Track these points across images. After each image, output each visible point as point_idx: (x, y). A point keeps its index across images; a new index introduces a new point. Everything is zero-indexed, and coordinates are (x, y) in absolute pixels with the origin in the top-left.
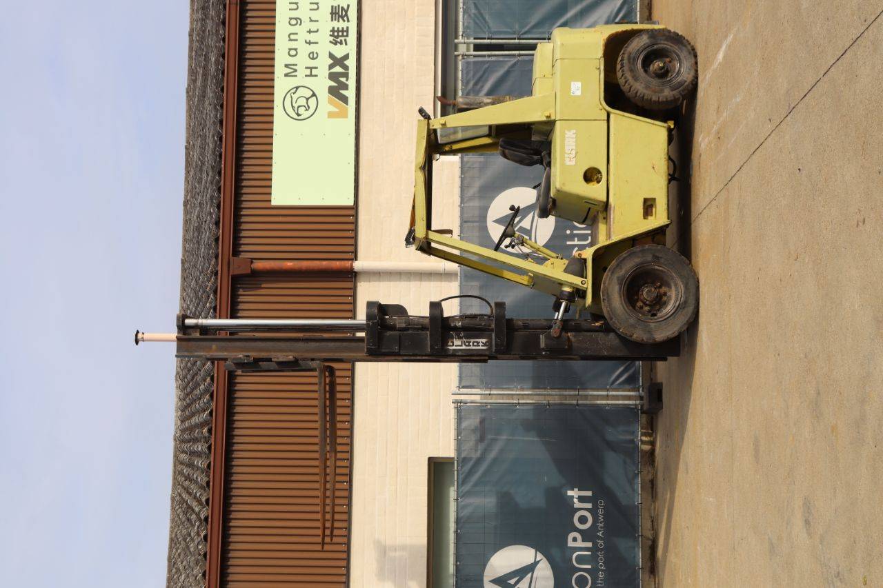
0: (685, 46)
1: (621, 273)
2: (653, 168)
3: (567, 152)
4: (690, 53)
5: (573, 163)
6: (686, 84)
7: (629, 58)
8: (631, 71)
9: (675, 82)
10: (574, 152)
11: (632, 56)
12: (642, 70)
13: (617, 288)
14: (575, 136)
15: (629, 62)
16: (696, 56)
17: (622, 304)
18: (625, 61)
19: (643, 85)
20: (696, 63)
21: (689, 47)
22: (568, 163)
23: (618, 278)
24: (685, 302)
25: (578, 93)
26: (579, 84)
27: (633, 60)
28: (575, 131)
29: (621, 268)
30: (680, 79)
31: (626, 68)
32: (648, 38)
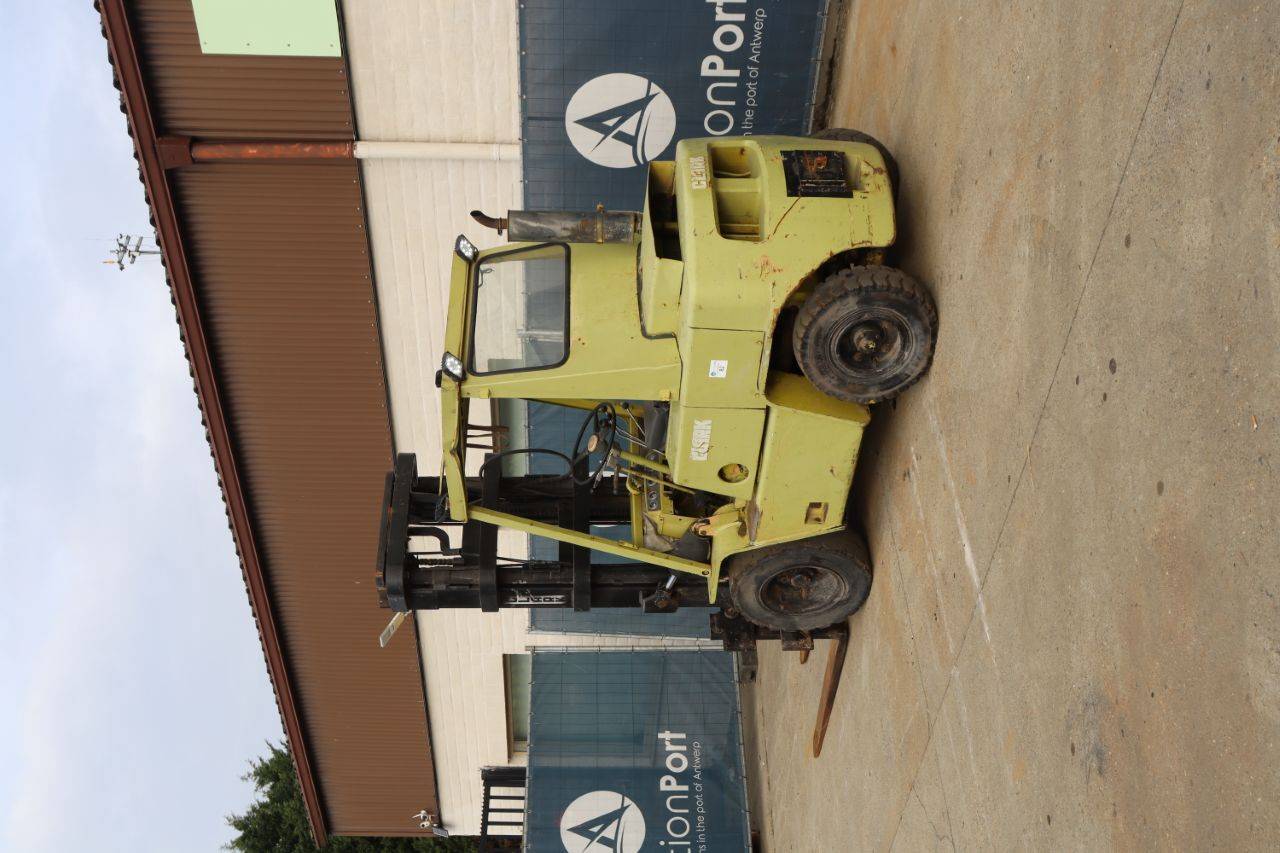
0: (920, 318)
1: (763, 573)
2: (832, 471)
3: (694, 445)
4: (926, 331)
5: (704, 458)
6: (910, 379)
7: (818, 336)
8: (819, 357)
9: (889, 375)
10: (706, 446)
11: (823, 334)
12: (837, 356)
13: (753, 587)
14: (709, 427)
15: (817, 343)
16: (934, 336)
17: (758, 601)
18: (811, 341)
19: (834, 382)
20: (933, 348)
21: (927, 321)
22: (695, 457)
23: (756, 578)
24: (848, 600)
25: (722, 375)
26: (724, 364)
27: (822, 338)
28: (710, 422)
29: (762, 569)
30: (898, 370)
31: (809, 351)
32: (858, 303)
